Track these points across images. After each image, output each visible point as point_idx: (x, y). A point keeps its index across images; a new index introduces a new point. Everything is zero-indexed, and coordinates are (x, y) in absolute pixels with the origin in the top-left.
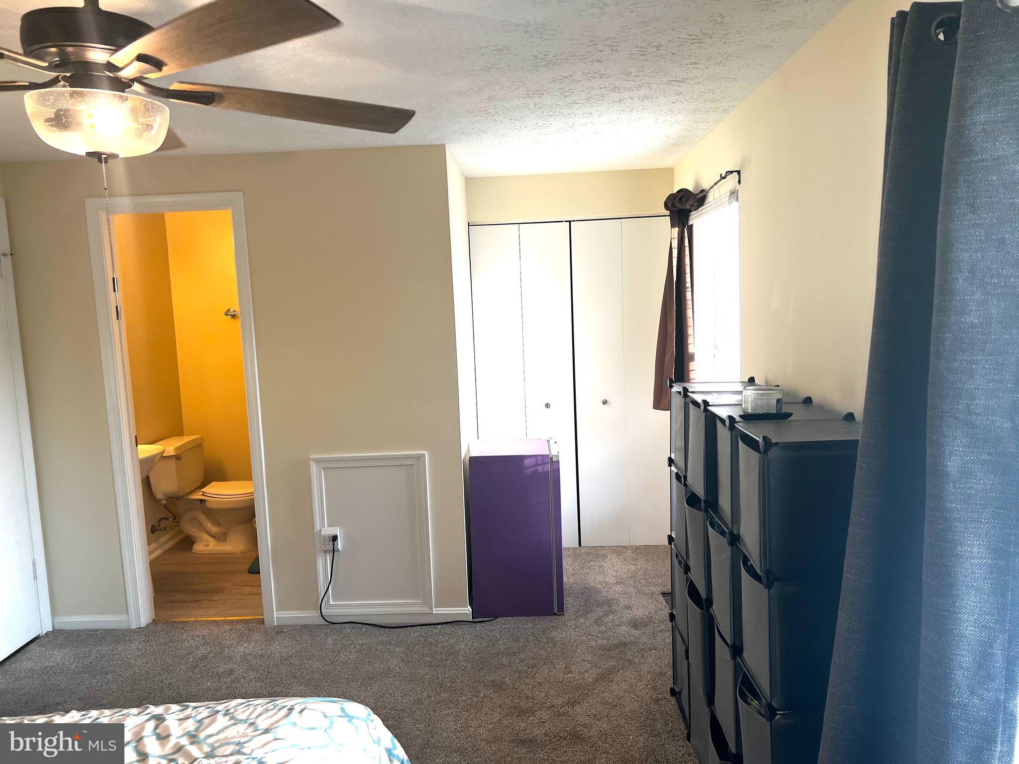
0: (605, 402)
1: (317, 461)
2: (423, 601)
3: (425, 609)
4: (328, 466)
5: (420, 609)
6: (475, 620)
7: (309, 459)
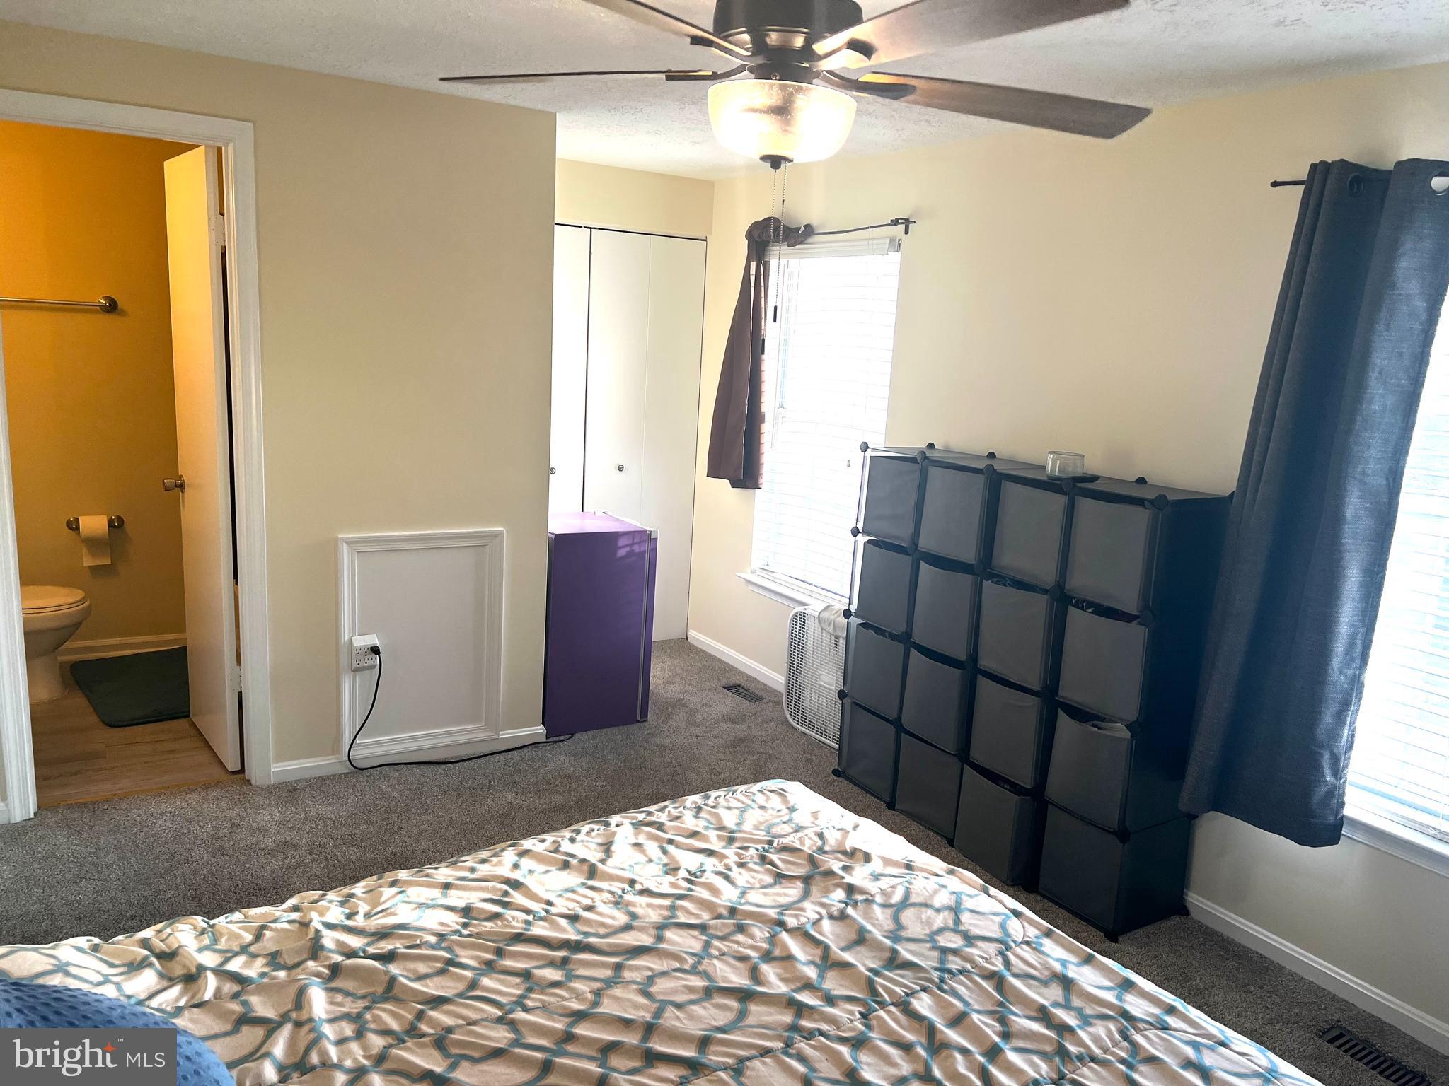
0: (621, 468)
1: (350, 542)
2: (485, 724)
3: (488, 735)
4: (363, 549)
5: (482, 735)
6: (550, 740)
7: (337, 540)
